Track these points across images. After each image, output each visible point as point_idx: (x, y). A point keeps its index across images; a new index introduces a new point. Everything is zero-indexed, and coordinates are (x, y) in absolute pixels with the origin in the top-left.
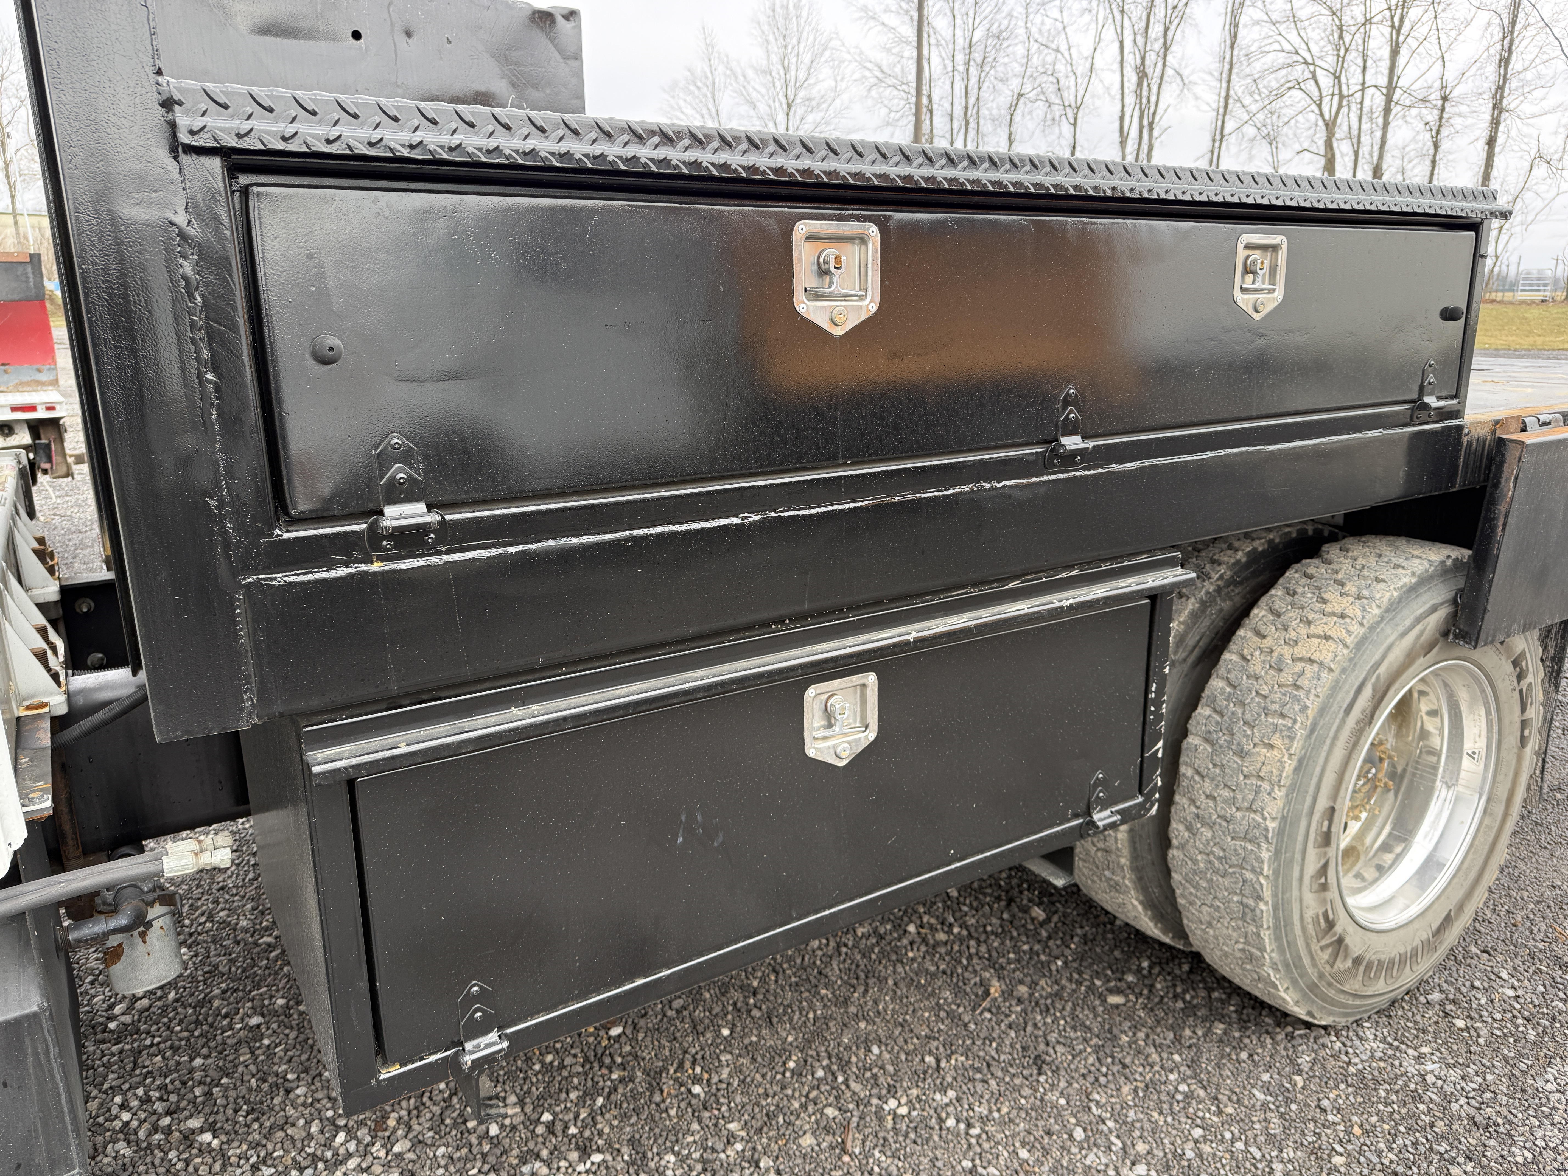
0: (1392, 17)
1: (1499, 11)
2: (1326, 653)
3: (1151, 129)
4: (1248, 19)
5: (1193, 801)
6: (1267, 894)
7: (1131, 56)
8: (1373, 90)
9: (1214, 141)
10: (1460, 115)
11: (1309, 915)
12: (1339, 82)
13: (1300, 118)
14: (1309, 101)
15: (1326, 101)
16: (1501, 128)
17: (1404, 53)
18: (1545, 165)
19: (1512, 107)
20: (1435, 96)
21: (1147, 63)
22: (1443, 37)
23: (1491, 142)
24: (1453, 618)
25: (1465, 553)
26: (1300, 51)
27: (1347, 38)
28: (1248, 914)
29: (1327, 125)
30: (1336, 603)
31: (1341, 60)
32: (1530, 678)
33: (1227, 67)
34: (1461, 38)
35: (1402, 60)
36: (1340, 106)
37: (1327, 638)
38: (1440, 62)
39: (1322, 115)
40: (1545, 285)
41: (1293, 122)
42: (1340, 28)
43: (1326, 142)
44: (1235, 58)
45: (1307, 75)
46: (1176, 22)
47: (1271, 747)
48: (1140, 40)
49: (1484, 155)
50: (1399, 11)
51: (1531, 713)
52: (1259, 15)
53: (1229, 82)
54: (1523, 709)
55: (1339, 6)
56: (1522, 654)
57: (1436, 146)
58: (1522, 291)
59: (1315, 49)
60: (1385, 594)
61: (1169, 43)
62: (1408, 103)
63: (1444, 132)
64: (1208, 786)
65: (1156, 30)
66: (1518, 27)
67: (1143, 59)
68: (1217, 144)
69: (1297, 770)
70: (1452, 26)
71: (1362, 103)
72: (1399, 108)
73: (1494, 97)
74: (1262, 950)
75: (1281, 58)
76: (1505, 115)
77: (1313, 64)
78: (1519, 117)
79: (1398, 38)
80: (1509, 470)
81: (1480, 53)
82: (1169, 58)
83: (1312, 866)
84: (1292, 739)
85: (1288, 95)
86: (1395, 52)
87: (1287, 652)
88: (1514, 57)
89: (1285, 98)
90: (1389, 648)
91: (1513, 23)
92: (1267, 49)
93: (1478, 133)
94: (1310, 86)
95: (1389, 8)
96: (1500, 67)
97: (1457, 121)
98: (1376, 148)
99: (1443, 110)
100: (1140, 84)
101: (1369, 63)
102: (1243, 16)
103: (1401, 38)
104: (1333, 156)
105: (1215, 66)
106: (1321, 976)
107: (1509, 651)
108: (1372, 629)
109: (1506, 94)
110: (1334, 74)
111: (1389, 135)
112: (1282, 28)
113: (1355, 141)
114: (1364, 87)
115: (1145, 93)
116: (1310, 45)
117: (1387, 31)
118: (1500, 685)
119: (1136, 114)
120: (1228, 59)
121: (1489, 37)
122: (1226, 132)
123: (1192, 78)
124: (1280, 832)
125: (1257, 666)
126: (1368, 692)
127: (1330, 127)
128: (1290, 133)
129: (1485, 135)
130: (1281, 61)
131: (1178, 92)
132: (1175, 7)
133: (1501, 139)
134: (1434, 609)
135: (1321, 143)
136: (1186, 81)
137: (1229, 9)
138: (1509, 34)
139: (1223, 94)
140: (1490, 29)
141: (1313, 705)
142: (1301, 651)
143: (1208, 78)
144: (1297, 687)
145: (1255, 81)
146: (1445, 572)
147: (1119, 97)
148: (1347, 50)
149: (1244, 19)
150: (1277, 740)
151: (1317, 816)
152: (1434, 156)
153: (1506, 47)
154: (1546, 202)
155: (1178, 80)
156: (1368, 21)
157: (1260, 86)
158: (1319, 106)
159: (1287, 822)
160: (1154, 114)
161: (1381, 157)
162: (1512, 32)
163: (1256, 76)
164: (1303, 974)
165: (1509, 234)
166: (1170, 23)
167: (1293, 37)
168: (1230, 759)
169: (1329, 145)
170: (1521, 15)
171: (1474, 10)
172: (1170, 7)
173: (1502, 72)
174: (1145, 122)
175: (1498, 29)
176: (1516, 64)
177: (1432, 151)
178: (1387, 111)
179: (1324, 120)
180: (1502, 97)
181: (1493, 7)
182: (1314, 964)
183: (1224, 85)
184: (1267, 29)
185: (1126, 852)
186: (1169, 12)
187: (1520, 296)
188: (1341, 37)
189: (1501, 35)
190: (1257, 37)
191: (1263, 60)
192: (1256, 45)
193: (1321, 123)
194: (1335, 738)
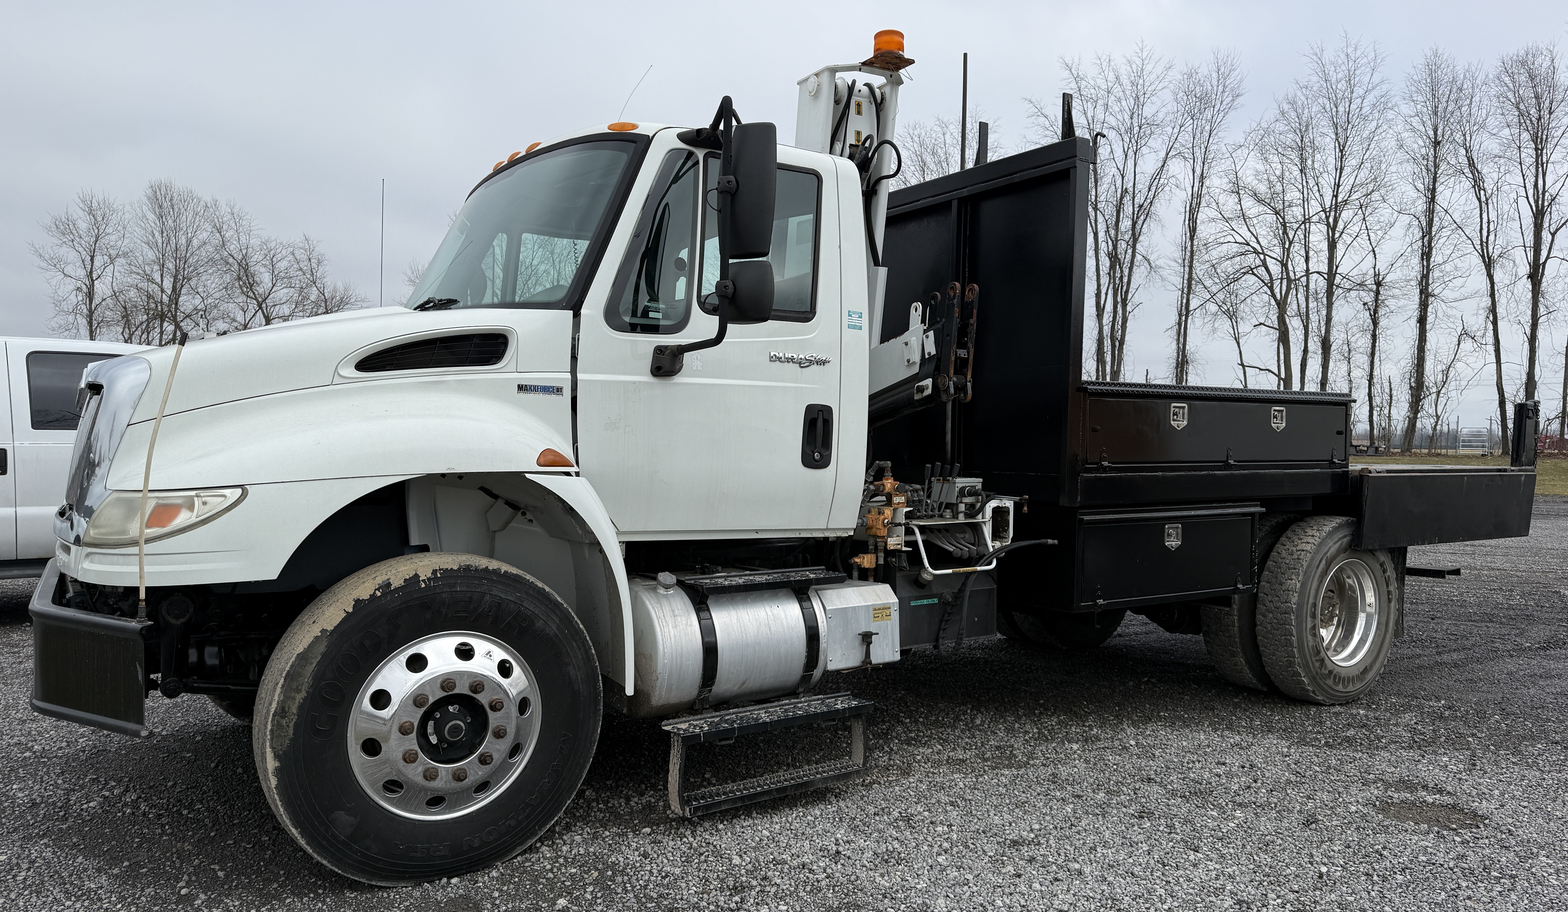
0: (1327, 218)
1: (1417, 215)
2: (1308, 547)
3: (1124, 305)
4: (1204, 216)
5: (1264, 605)
6: (1294, 633)
7: (1104, 244)
8: (1315, 276)
9: (1180, 315)
10: (1393, 297)
11: (1310, 644)
12: (1287, 269)
13: (1254, 297)
14: (1262, 284)
15: (1277, 283)
16: (1430, 309)
17: (1340, 247)
18: (1470, 340)
19: (1436, 292)
20: (1370, 282)
21: (1119, 251)
22: (1372, 235)
23: (1422, 321)
24: (1352, 541)
25: (1354, 519)
26: (1251, 243)
27: (1291, 234)
28: (1289, 643)
29: (1278, 304)
30: (1310, 532)
31: (1287, 251)
32: (1388, 573)
33: (1188, 254)
34: (1387, 237)
35: (1339, 253)
36: (1289, 289)
37: (1308, 543)
38: (1372, 253)
39: (1273, 295)
40: (1483, 441)
41: (1248, 300)
42: (1284, 225)
43: (1278, 318)
44: (1195, 248)
45: (1258, 262)
46: (1142, 218)
47: (1292, 579)
48: (1112, 232)
49: (1416, 332)
50: (1333, 213)
51: (1391, 588)
52: (1213, 214)
53: (1191, 267)
54: (1388, 586)
55: (1281, 207)
56: (1384, 562)
57: (1375, 323)
58: (1463, 446)
59: (1264, 242)
60: (1327, 529)
61: (1137, 234)
62: (1347, 286)
63: (1381, 312)
64: (1270, 598)
65: (1126, 224)
66: (1434, 229)
67: (1115, 247)
68: (1184, 318)
69: (1301, 586)
70: (1378, 227)
71: (1307, 286)
72: (1340, 291)
73: (1421, 283)
74: (1294, 657)
75: (1235, 248)
76: (1431, 299)
77: (1263, 253)
78: (1443, 301)
79: (1334, 234)
80: (1366, 485)
81: (1405, 248)
82: (1138, 246)
83: (1309, 625)
84: (1299, 575)
85: (1243, 279)
86: (1332, 246)
87: (1294, 549)
88: (1434, 252)
89: (1240, 281)
90: (1330, 548)
91: (1430, 223)
92: (1222, 240)
93: (1410, 313)
94: (1262, 271)
95: (1324, 210)
96: (1423, 259)
97: (1391, 302)
98: (1323, 323)
99: (1377, 293)
100: (1112, 267)
101: (1311, 253)
102: (1200, 214)
103: (1337, 235)
104: (1287, 329)
105: (1178, 254)
106: (1317, 673)
107: (1378, 560)
108: (1324, 540)
109: (1430, 282)
110: (1281, 262)
111: (1334, 313)
112: (1233, 224)
113: (1304, 318)
114: (1308, 273)
115: (1118, 275)
116: (1260, 240)
117: (1324, 228)
118: (1376, 574)
119: (1110, 292)
120: (1189, 248)
121: (1411, 235)
122: (1191, 308)
123: (1157, 263)
124: (1297, 609)
125: (1284, 554)
126: (1324, 562)
127: (1282, 305)
128: (1246, 310)
129: (1416, 314)
130: (1235, 250)
131: (1146, 274)
132: (1141, 206)
133: (1430, 318)
134: (1345, 537)
135: (1275, 318)
136: (1153, 265)
137: (1188, 209)
138: (1428, 234)
139: (1186, 276)
140: (1411, 230)
141: (1305, 564)
142: (1299, 548)
143: (1173, 264)
144: (1299, 559)
145: (1213, 266)
146: (1348, 524)
147: (1095, 278)
148: (1291, 243)
149: (1201, 217)
150: (1294, 577)
151: (1310, 605)
152: (1374, 331)
153: (1426, 244)
154: (1476, 371)
155: (1146, 264)
156: (1307, 220)
157: (1219, 271)
158: (1271, 289)
159: (1300, 605)
160: (1127, 292)
161: (1328, 331)
162: (1430, 232)
163: (1214, 262)
164: (1310, 671)
165: (1446, 397)
166: (1138, 218)
167: (1244, 231)
168: (1277, 586)
169: (1282, 320)
170: (1436, 219)
171: (1396, 214)
172: (1136, 206)
173: (1425, 263)
174: (1119, 299)
175: (1417, 229)
176: (1437, 257)
177: (1371, 327)
178: (1330, 293)
179: (1276, 300)
180: (1427, 284)
181: (1412, 211)
182: (1314, 667)
183: (1187, 269)
184: (1222, 225)
185: (1237, 635)
186: (1136, 210)
187: (1462, 451)
188: (1285, 232)
189: (1421, 234)
190: (1213, 231)
191: (1218, 249)
192: (1213, 238)
193: (1273, 302)
194: (1314, 576)
